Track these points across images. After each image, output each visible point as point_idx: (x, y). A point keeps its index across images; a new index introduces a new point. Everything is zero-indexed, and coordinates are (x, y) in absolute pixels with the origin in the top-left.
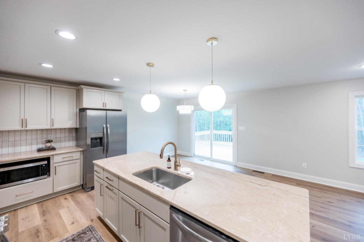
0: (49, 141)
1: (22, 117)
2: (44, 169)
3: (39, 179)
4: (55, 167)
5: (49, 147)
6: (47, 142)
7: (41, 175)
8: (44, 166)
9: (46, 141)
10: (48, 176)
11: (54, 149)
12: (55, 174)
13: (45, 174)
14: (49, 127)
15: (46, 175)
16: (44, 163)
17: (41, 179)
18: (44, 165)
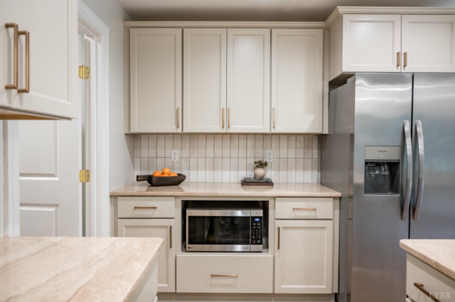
0: (262, 165)
1: (223, 105)
2: (257, 228)
3: (249, 250)
4: (279, 228)
5: (262, 178)
6: (257, 167)
7: (252, 244)
8: (257, 222)
9: (255, 163)
10: (264, 248)
11: (269, 183)
12: (279, 248)
13: (259, 241)
14: (266, 130)
15: (261, 243)
16: (257, 213)
17: (252, 250)
18: (258, 220)
